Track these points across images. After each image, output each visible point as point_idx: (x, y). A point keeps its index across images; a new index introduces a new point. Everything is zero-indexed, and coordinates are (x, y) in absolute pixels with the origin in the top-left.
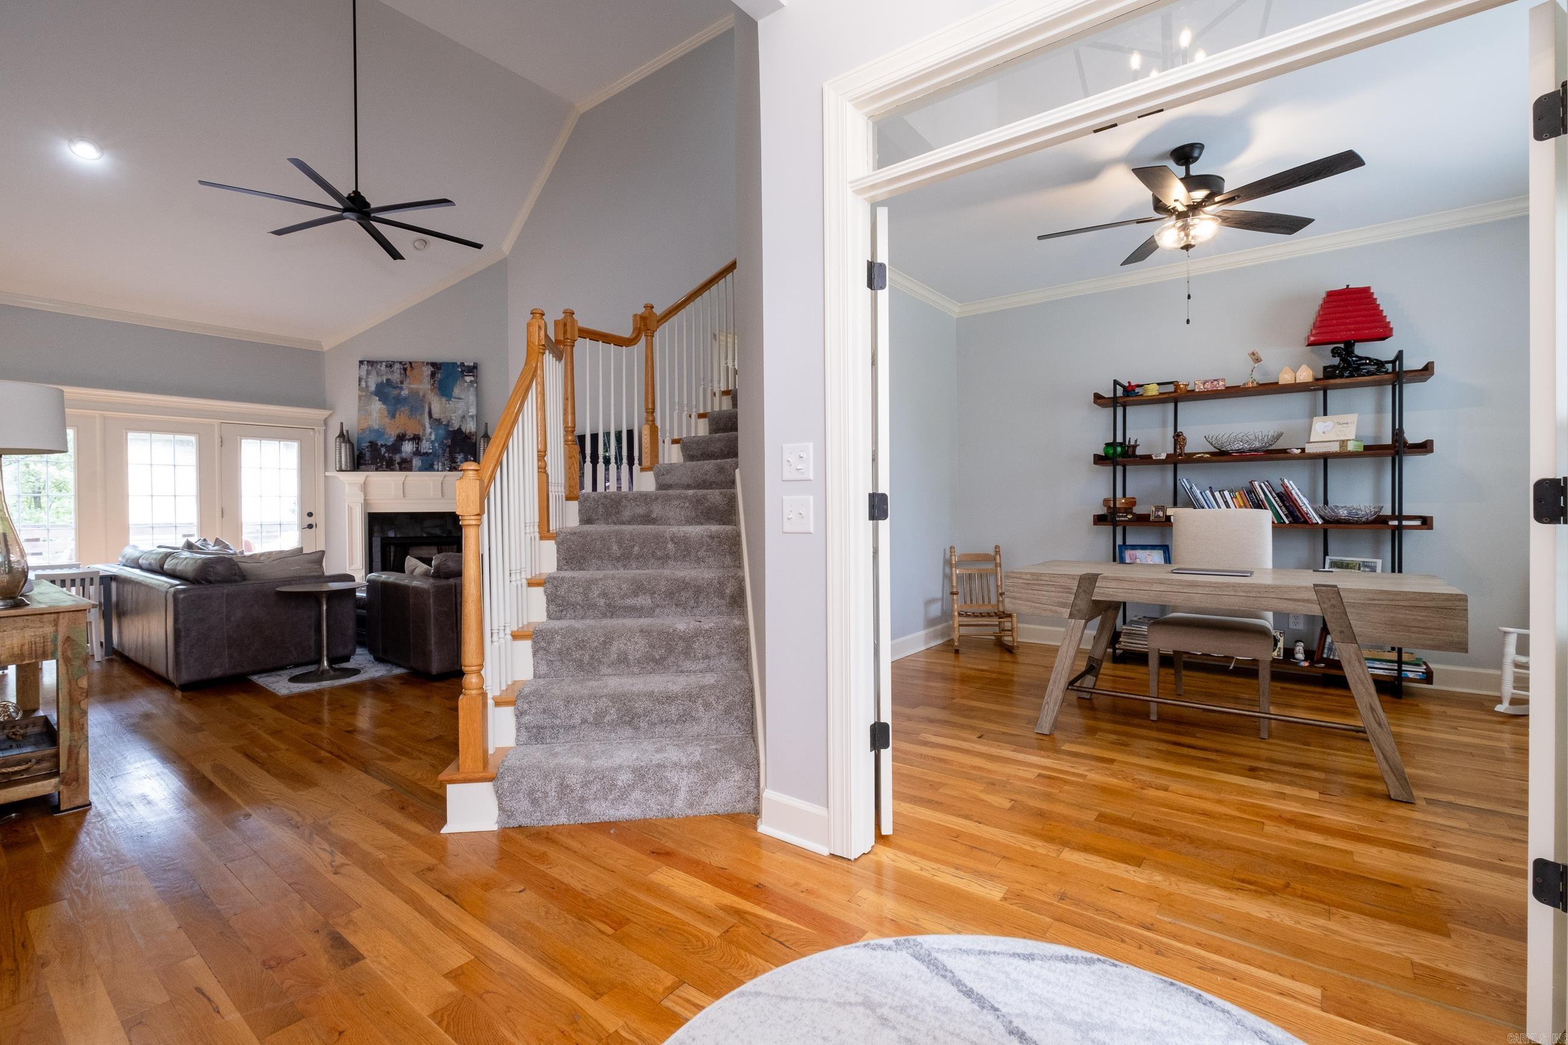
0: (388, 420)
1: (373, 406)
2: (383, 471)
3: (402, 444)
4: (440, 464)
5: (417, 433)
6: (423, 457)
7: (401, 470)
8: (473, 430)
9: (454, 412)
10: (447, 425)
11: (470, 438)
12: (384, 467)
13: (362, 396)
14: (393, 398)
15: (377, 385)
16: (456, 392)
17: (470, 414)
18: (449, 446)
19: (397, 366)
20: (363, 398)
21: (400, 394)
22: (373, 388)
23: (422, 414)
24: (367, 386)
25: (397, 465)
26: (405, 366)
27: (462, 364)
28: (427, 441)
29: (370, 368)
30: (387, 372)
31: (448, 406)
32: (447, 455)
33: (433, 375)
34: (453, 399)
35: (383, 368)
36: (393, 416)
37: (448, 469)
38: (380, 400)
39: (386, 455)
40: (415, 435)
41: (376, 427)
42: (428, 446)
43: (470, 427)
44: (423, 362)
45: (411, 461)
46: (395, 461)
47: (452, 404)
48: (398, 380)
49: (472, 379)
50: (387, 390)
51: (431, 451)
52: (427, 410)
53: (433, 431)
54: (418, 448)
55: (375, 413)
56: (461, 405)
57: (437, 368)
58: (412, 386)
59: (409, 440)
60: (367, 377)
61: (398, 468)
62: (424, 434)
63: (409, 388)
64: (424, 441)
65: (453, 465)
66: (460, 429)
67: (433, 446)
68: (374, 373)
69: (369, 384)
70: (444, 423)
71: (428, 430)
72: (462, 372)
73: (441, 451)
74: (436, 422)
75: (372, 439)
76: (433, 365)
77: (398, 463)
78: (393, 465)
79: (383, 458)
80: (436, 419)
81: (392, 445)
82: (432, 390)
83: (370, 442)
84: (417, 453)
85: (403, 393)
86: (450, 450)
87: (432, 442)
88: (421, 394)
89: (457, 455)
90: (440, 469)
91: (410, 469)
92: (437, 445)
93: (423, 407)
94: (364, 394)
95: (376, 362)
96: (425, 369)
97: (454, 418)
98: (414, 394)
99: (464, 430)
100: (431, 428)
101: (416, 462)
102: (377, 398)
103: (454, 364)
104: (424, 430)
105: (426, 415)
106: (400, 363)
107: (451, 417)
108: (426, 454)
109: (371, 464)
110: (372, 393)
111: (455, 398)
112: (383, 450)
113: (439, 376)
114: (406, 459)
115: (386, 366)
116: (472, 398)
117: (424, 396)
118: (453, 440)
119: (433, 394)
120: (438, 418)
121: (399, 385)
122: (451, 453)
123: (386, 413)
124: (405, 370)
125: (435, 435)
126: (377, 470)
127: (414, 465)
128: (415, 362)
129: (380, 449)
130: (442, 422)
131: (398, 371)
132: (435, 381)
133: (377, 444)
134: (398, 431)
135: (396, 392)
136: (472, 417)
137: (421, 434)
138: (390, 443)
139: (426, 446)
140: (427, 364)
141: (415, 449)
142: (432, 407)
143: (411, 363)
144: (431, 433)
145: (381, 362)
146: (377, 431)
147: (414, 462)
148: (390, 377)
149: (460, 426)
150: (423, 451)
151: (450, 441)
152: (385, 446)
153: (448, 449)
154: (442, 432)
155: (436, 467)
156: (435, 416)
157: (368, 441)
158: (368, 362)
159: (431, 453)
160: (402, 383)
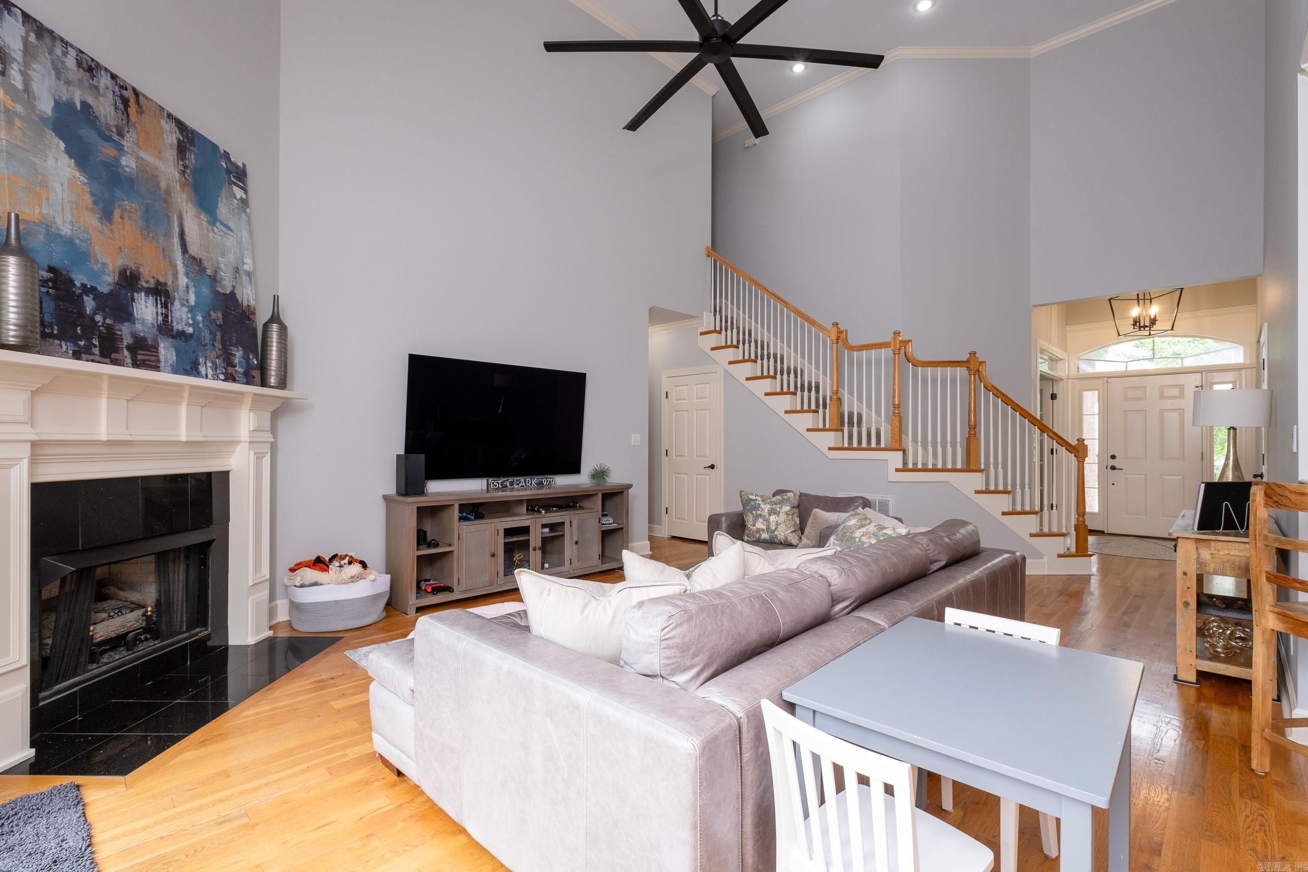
0: (92, 221)
1: (51, 162)
2: (92, 361)
3: (133, 299)
4: (209, 364)
5: (162, 280)
6: (178, 342)
7: (136, 364)
8: (252, 303)
9: (223, 255)
10: (214, 279)
11: (249, 319)
12: (96, 351)
13: (18, 115)
14: (103, 163)
15: (56, 102)
16: (223, 210)
17: (246, 267)
18: (220, 326)
19: (104, 81)
20: (18, 122)
21: (118, 160)
22: (46, 106)
23: (168, 235)
24: (27, 90)
25: (126, 353)
26: (125, 93)
27: (227, 156)
28: (183, 305)
29: (32, 37)
30: (81, 81)
31: (211, 235)
32: (218, 345)
33: (182, 150)
34: (218, 224)
35: (70, 62)
36: (107, 215)
37: (222, 377)
38: (69, 152)
39: (99, 318)
40: (158, 283)
41: (66, 230)
42: (184, 316)
43: (247, 295)
44: (162, 109)
45: (155, 348)
46: (121, 340)
47: (216, 235)
48: (112, 123)
49: (244, 196)
50: (86, 133)
51: (191, 330)
52: (176, 230)
53: (191, 284)
54: (166, 316)
55: (59, 189)
56: (230, 241)
57: (187, 137)
58: (143, 154)
59: (150, 292)
60: (26, 64)
61: (128, 360)
62: (176, 289)
63: (138, 158)
64: (177, 304)
65: (230, 370)
66: (233, 294)
67: (193, 318)
68: (46, 59)
69: (35, 87)
70: (209, 272)
71: (183, 281)
72: (228, 171)
73: (206, 335)
74: (195, 264)
75: (53, 264)
76: (181, 126)
77: (128, 347)
78: (117, 350)
79: (90, 327)
80: (194, 258)
81: (111, 293)
82: (183, 186)
83: (51, 269)
84: (165, 328)
85: (124, 161)
86: (222, 336)
87: (191, 309)
88: (163, 185)
89: (234, 350)
90: (210, 376)
91: (155, 366)
92: (200, 318)
93: (168, 218)
94: (19, 108)
95: (51, 32)
96: (167, 126)
97: (222, 266)
98: (150, 177)
99: (239, 298)
100: (187, 275)
101: (166, 351)
102: (62, 145)
103: (215, 147)
104: (175, 276)
105: (176, 241)
106: (114, 77)
107: (218, 263)
108: (181, 335)
109: (60, 337)
110: (43, 119)
111: (222, 224)
112: (89, 304)
113: (191, 158)
114: (144, 339)
115: (79, 64)
116: (245, 235)
117: (168, 192)
118: (225, 315)
119: (184, 196)
120: (197, 256)
121: (115, 137)
122: (223, 342)
123: (88, 199)
124: (125, 101)
125: (197, 294)
126: (77, 355)
127: (162, 358)
128: (144, 96)
129: (80, 295)
130: (205, 269)
131: (110, 95)
132: (186, 167)
133: (71, 282)
134: (121, 261)
135: (109, 151)
136: (249, 274)
137: (170, 283)
138: (104, 289)
139: (181, 317)
140: (170, 116)
141: (160, 318)
142: (187, 225)
143: (136, 93)
144: (187, 287)
145: (66, 44)
146: (69, 242)
147: (162, 350)
148: (90, 100)
149: (234, 287)
150: (178, 327)
151: (220, 315)
152: (92, 291)
153: (218, 333)
154: (205, 291)
155: (202, 369)
156: (193, 250)
157: (46, 267)
158: (26, 17)
159: (191, 335)
160: (121, 134)
